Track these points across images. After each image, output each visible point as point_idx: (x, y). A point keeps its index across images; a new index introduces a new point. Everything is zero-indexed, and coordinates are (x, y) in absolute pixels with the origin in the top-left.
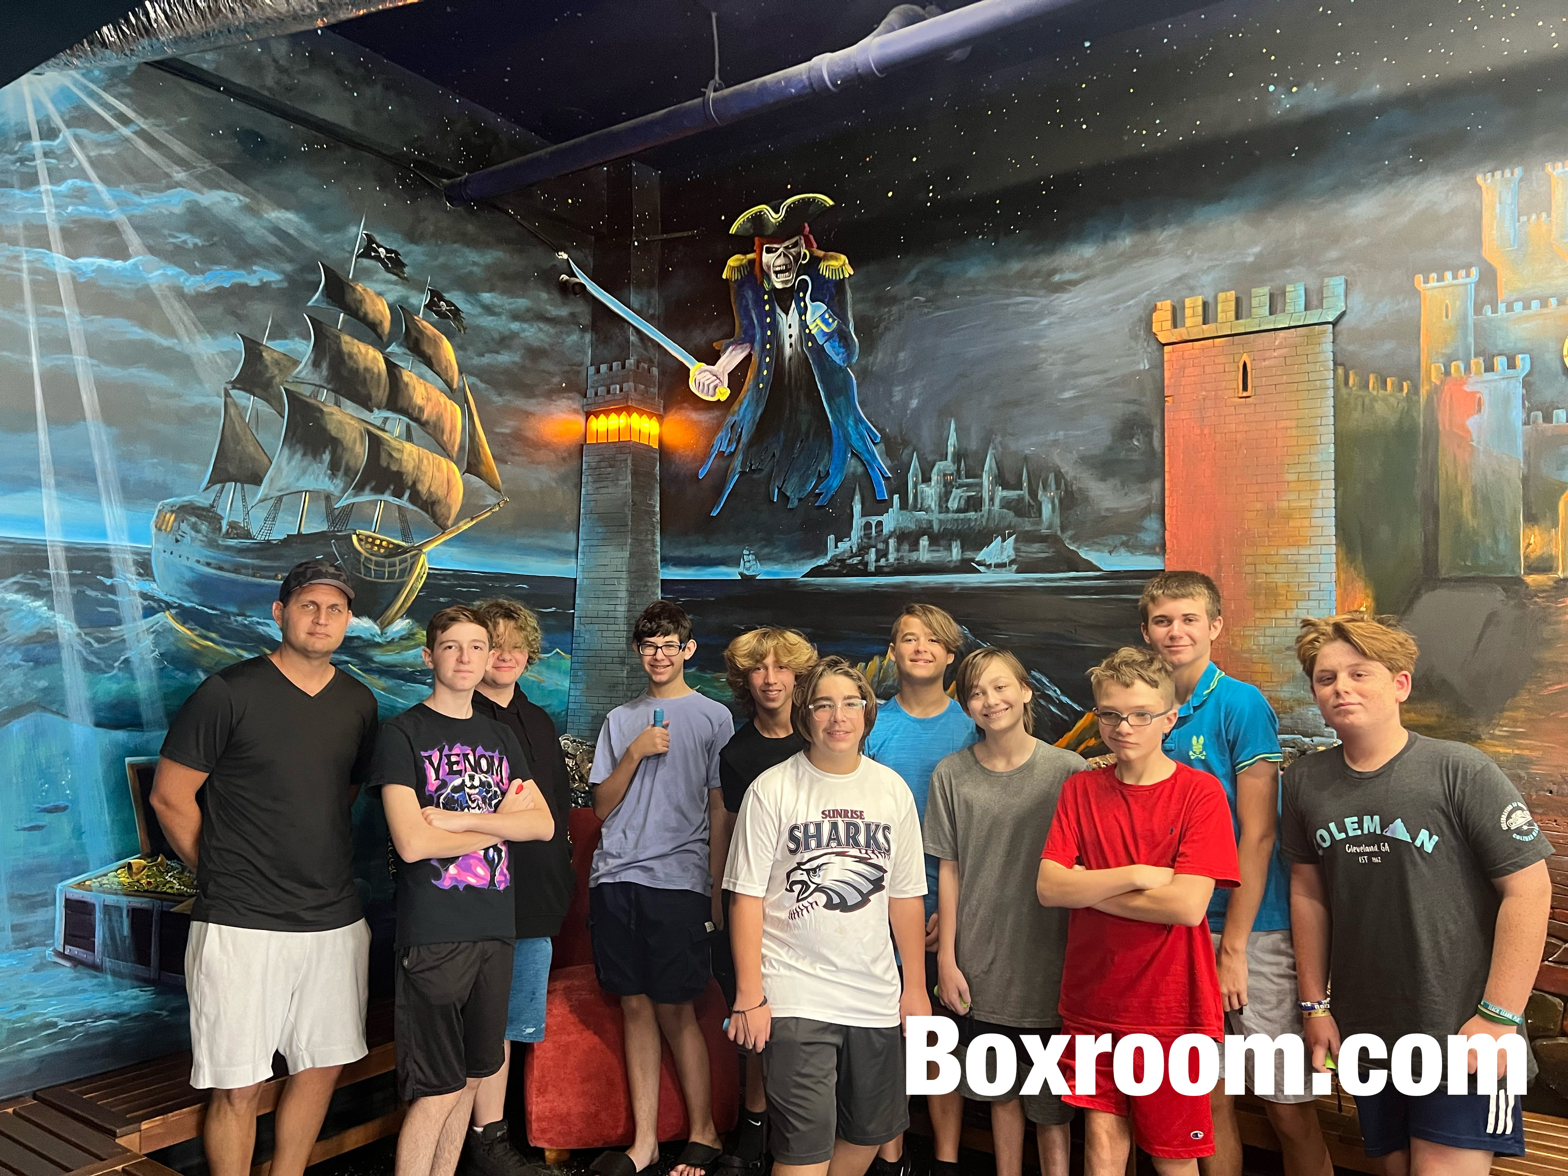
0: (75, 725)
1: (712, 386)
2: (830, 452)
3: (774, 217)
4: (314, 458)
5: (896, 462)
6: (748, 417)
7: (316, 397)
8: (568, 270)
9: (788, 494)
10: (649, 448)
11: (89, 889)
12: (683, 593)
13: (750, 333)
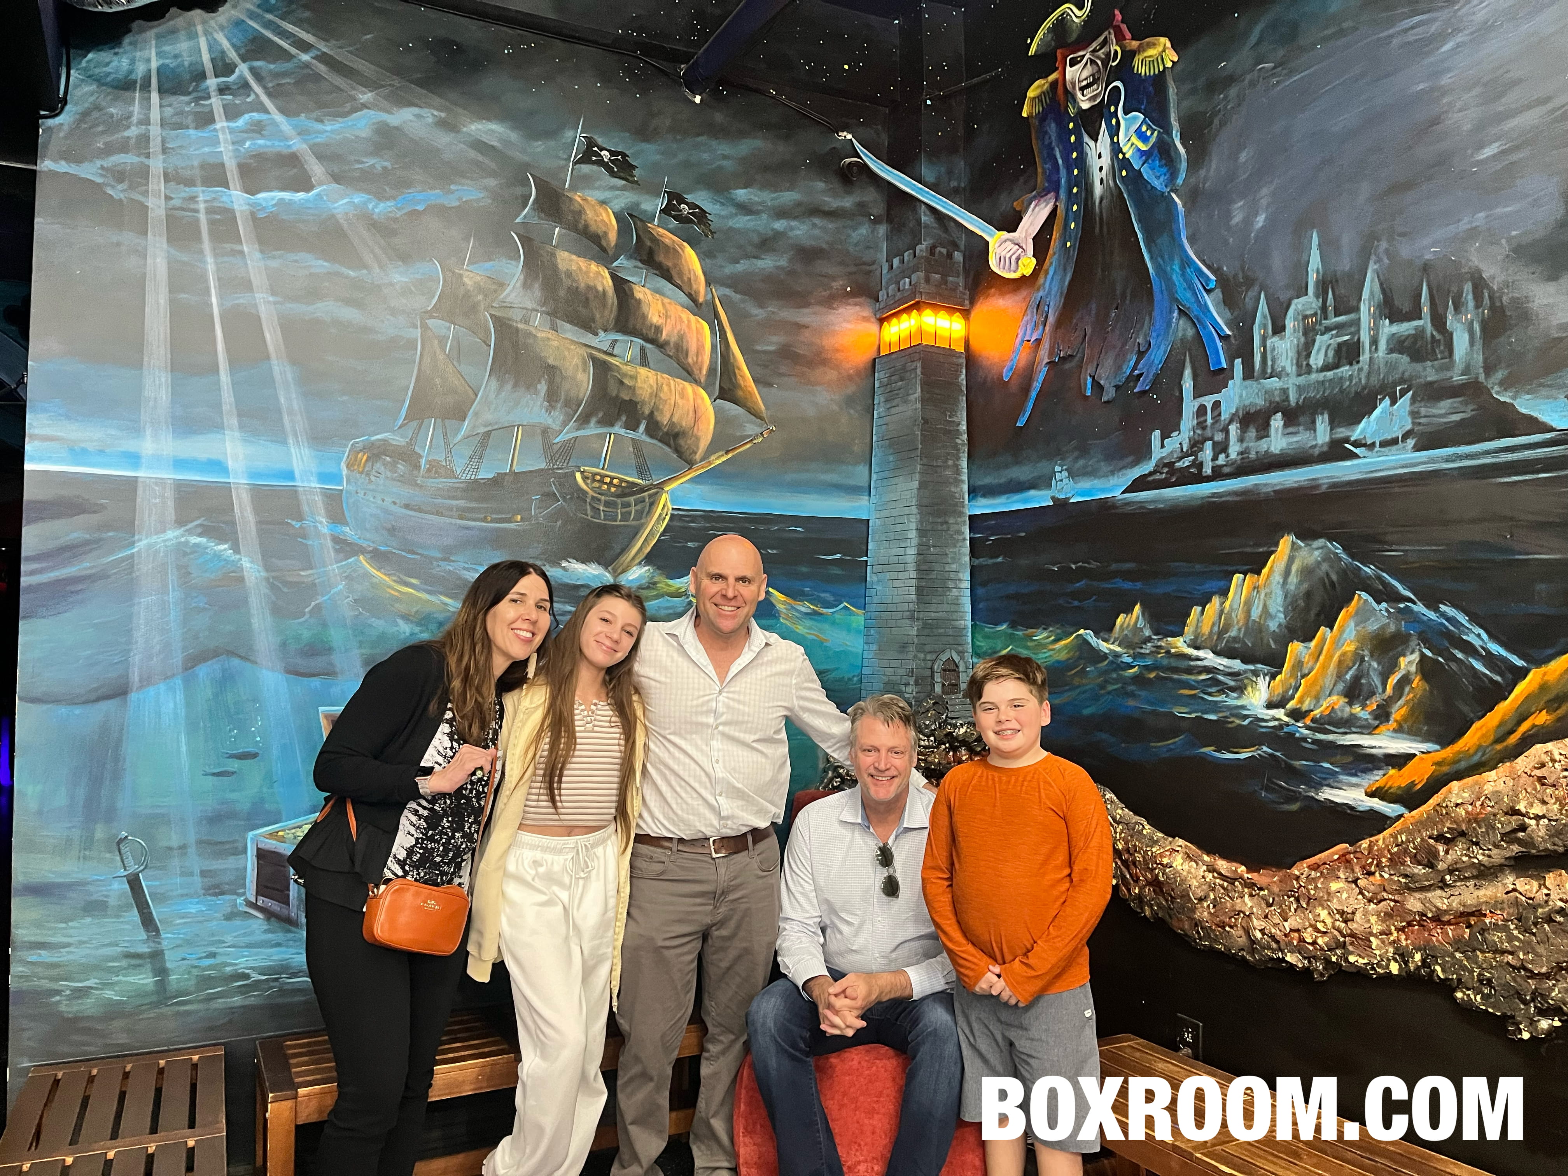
0: (264, 671)
1: (1014, 258)
2: (1151, 315)
3: (1077, 15)
4: (528, 388)
5: (1236, 313)
6: (1055, 289)
7: (527, 322)
8: (852, 152)
9: (1102, 382)
10: (950, 352)
11: (282, 840)
12: (993, 530)
13: (1055, 178)
